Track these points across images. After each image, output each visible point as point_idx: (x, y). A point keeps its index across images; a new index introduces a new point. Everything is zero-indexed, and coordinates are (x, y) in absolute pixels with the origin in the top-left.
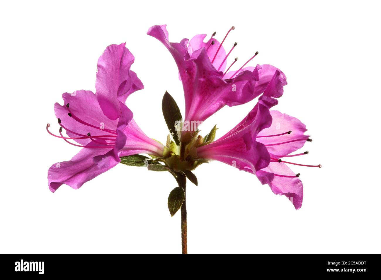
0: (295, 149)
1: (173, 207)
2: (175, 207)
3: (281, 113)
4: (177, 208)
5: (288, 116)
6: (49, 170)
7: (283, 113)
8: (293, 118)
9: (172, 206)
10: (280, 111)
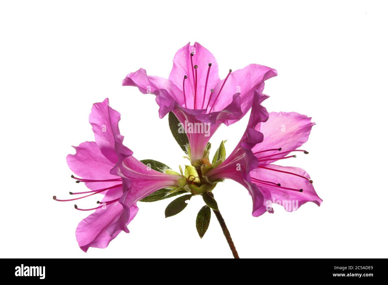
0: (300, 144)
1: (201, 229)
2: (203, 228)
3: (277, 113)
4: (205, 229)
5: (285, 113)
6: (76, 232)
7: (278, 112)
8: (291, 113)
9: (201, 227)
10: (276, 111)
